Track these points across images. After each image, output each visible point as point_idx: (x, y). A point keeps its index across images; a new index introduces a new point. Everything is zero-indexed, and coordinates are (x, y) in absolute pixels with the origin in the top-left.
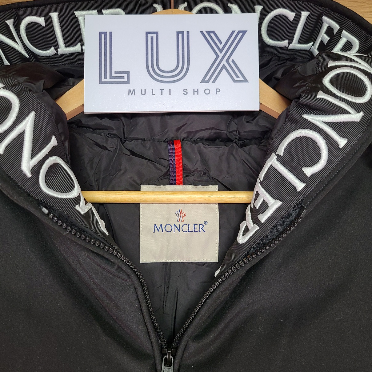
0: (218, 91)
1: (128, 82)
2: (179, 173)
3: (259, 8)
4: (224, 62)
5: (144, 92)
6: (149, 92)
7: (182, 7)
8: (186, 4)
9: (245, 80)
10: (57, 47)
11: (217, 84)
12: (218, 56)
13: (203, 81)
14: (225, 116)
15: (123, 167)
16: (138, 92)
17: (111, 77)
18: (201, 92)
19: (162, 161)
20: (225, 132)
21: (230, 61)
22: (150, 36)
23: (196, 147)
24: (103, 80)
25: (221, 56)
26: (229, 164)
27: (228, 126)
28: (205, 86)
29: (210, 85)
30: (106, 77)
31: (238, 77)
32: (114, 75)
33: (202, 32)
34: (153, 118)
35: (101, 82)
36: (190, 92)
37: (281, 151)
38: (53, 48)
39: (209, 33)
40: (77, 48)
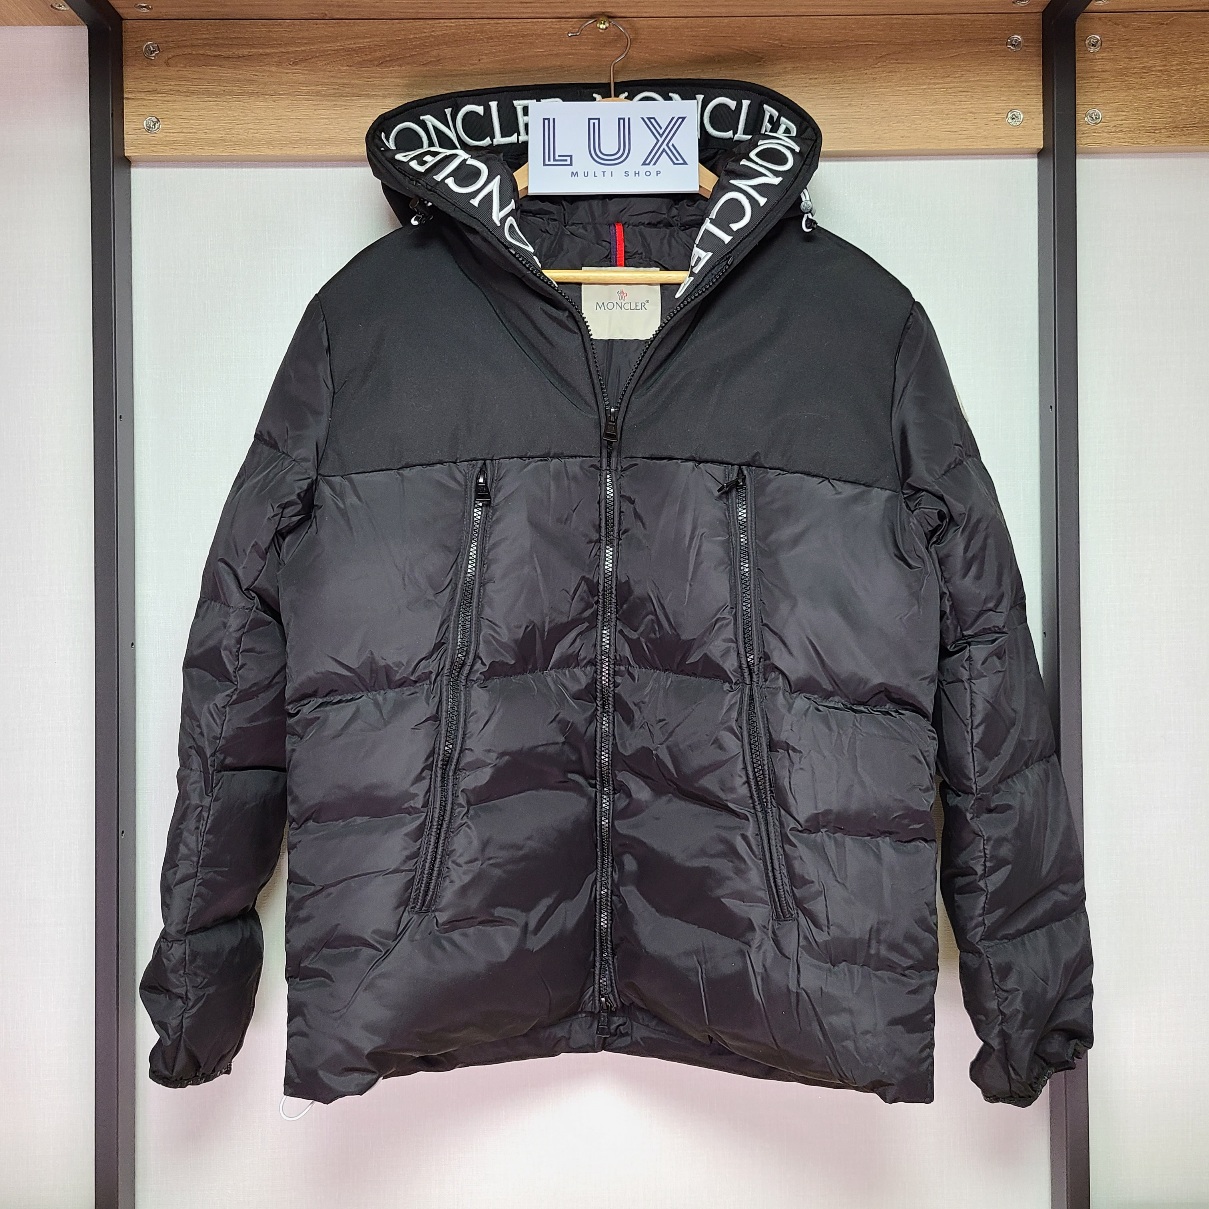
0: (658, 173)
1: (571, 165)
2: (621, 255)
3: (700, 97)
4: (664, 146)
5: (586, 175)
6: (591, 174)
7: (623, 96)
8: (626, 94)
9: (685, 163)
10: (493, 137)
11: (658, 167)
12: (658, 141)
13: (644, 164)
14: (666, 200)
15: (565, 247)
16: (581, 174)
17: (555, 160)
18: (642, 174)
19: (604, 243)
20: (666, 216)
21: (670, 145)
22: (592, 121)
23: (637, 229)
24: (547, 162)
25: (661, 140)
26: (670, 246)
27: (669, 210)
28: (647, 168)
29: (650, 168)
30: (549, 160)
31: (677, 160)
32: (557, 158)
33: (643, 119)
34: (595, 203)
35: (545, 165)
36: (631, 174)
37: (713, 215)
38: (488, 138)
39: (649, 119)
40: (513, 139)
